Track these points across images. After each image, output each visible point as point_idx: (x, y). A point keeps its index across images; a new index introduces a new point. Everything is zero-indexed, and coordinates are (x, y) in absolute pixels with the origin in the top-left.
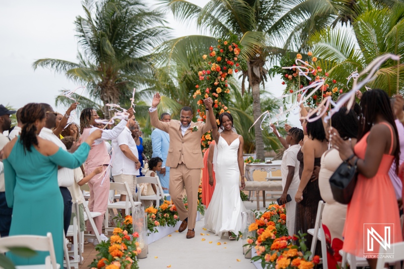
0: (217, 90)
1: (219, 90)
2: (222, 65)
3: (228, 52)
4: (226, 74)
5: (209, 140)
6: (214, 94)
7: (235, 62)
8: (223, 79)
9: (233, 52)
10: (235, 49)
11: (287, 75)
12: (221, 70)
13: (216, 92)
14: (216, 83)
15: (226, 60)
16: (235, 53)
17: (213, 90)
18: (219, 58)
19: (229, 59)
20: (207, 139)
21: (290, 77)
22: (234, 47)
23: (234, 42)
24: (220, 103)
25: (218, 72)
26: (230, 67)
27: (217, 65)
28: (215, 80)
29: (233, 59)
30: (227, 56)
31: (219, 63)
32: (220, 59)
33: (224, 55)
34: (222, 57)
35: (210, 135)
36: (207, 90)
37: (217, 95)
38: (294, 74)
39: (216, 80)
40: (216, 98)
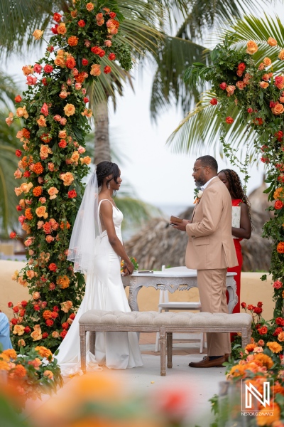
0: (66, 108)
1: (69, 109)
2: (77, 55)
3: (93, 27)
4: (86, 75)
5: (42, 219)
6: (58, 117)
7: (107, 49)
8: (79, 85)
9: (105, 27)
10: (110, 22)
11: (224, 84)
12: (77, 66)
13: (62, 114)
14: (64, 94)
15: (88, 44)
16: (109, 31)
17: (57, 109)
18: (74, 39)
19: (94, 42)
20: (39, 216)
21: (231, 88)
22: (107, 18)
23: (107, 6)
24: (70, 139)
25: (70, 70)
26: (95, 61)
27: (67, 53)
28: (60, 86)
29: (102, 44)
30: (91, 36)
31: (70, 49)
32: (76, 42)
33: (84, 34)
34: (80, 36)
35: (45, 208)
36: (45, 108)
37: (63, 121)
38: (238, 84)
39: (64, 88)
40: (62, 127)
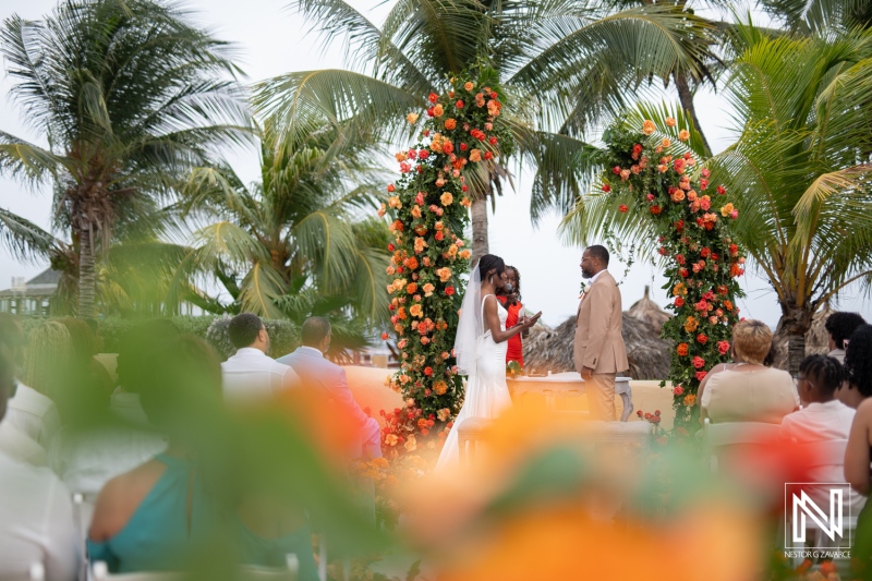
0: (442, 197)
1: (447, 198)
2: (455, 139)
3: (471, 109)
4: (465, 161)
5: (417, 318)
6: (434, 207)
7: (488, 133)
8: (457, 172)
9: (485, 109)
10: (490, 103)
11: (618, 168)
12: (454, 151)
13: (438, 204)
14: (441, 181)
15: (466, 128)
16: (490, 112)
17: (433, 199)
18: (451, 122)
19: (473, 125)
20: (414, 315)
21: (625, 173)
22: (487, 98)
23: (488, 85)
24: (447, 230)
25: (447, 155)
26: (474, 146)
27: (444, 137)
28: (436, 173)
29: (482, 127)
30: (470, 118)
31: (447, 133)
32: (454, 125)
33: (463, 116)
34: (458, 119)
35: (420, 306)
36: (420, 197)
37: (440, 211)
38: (634, 168)
39: (440, 176)
40: (438, 218)
